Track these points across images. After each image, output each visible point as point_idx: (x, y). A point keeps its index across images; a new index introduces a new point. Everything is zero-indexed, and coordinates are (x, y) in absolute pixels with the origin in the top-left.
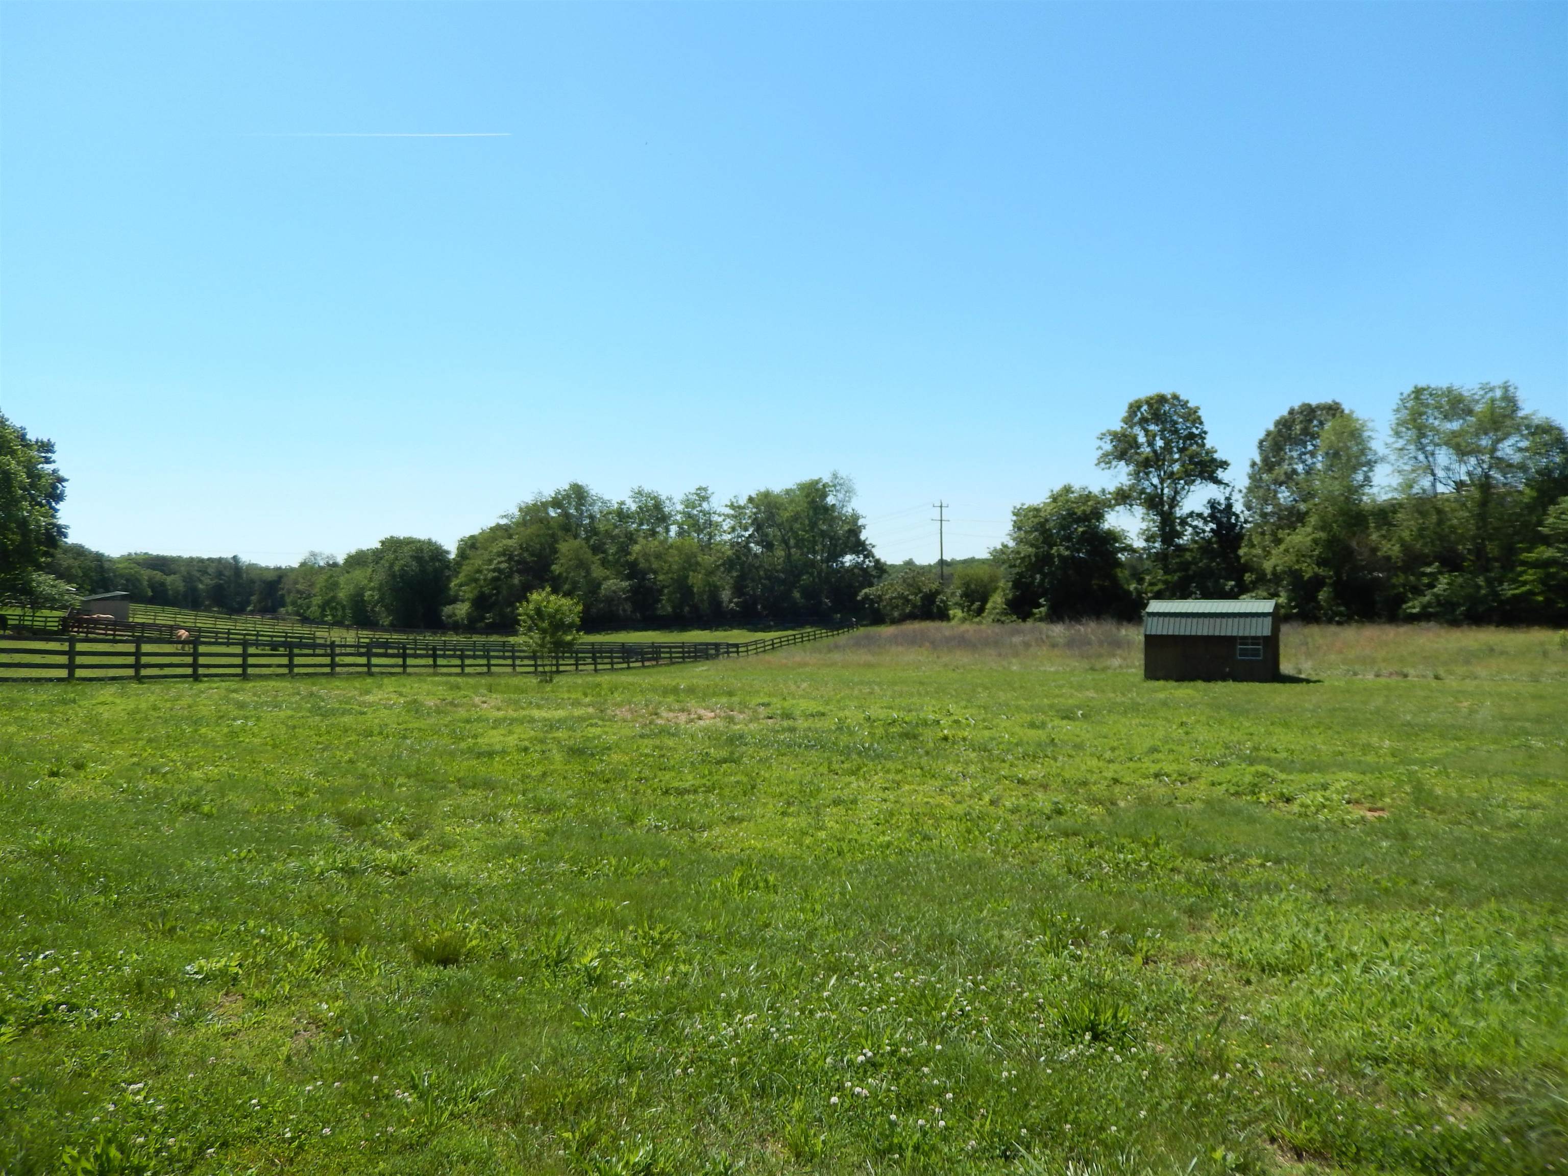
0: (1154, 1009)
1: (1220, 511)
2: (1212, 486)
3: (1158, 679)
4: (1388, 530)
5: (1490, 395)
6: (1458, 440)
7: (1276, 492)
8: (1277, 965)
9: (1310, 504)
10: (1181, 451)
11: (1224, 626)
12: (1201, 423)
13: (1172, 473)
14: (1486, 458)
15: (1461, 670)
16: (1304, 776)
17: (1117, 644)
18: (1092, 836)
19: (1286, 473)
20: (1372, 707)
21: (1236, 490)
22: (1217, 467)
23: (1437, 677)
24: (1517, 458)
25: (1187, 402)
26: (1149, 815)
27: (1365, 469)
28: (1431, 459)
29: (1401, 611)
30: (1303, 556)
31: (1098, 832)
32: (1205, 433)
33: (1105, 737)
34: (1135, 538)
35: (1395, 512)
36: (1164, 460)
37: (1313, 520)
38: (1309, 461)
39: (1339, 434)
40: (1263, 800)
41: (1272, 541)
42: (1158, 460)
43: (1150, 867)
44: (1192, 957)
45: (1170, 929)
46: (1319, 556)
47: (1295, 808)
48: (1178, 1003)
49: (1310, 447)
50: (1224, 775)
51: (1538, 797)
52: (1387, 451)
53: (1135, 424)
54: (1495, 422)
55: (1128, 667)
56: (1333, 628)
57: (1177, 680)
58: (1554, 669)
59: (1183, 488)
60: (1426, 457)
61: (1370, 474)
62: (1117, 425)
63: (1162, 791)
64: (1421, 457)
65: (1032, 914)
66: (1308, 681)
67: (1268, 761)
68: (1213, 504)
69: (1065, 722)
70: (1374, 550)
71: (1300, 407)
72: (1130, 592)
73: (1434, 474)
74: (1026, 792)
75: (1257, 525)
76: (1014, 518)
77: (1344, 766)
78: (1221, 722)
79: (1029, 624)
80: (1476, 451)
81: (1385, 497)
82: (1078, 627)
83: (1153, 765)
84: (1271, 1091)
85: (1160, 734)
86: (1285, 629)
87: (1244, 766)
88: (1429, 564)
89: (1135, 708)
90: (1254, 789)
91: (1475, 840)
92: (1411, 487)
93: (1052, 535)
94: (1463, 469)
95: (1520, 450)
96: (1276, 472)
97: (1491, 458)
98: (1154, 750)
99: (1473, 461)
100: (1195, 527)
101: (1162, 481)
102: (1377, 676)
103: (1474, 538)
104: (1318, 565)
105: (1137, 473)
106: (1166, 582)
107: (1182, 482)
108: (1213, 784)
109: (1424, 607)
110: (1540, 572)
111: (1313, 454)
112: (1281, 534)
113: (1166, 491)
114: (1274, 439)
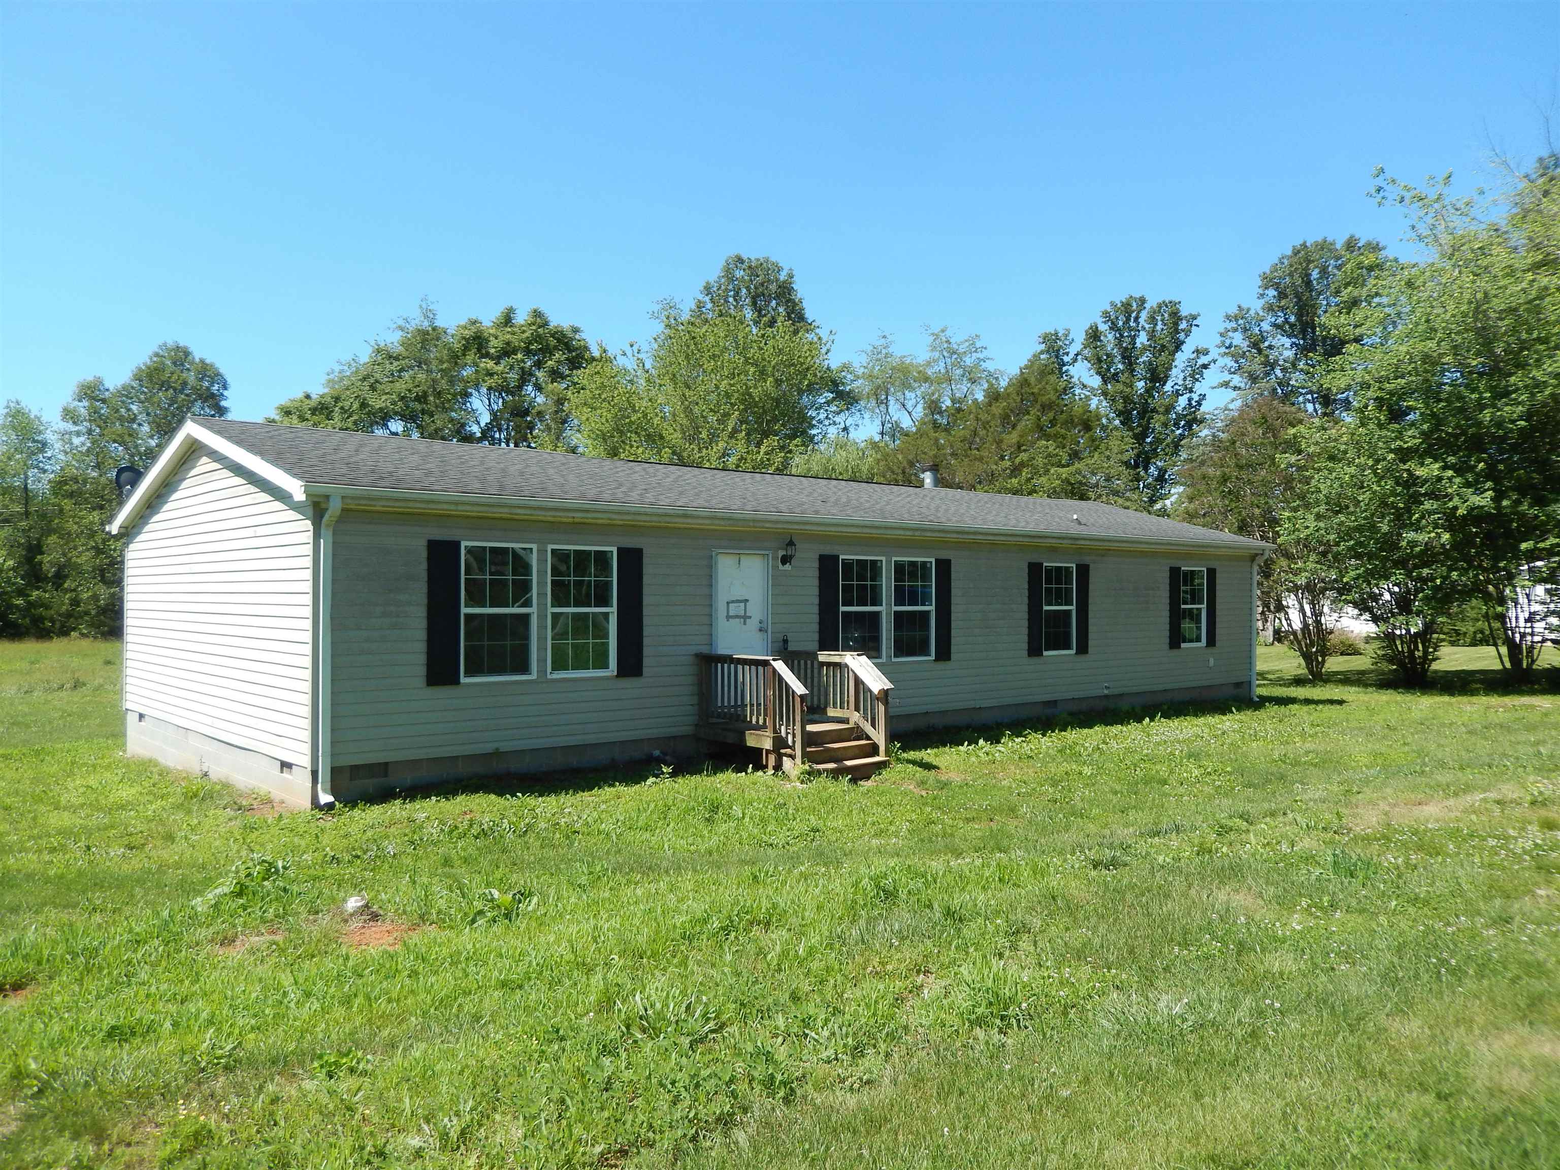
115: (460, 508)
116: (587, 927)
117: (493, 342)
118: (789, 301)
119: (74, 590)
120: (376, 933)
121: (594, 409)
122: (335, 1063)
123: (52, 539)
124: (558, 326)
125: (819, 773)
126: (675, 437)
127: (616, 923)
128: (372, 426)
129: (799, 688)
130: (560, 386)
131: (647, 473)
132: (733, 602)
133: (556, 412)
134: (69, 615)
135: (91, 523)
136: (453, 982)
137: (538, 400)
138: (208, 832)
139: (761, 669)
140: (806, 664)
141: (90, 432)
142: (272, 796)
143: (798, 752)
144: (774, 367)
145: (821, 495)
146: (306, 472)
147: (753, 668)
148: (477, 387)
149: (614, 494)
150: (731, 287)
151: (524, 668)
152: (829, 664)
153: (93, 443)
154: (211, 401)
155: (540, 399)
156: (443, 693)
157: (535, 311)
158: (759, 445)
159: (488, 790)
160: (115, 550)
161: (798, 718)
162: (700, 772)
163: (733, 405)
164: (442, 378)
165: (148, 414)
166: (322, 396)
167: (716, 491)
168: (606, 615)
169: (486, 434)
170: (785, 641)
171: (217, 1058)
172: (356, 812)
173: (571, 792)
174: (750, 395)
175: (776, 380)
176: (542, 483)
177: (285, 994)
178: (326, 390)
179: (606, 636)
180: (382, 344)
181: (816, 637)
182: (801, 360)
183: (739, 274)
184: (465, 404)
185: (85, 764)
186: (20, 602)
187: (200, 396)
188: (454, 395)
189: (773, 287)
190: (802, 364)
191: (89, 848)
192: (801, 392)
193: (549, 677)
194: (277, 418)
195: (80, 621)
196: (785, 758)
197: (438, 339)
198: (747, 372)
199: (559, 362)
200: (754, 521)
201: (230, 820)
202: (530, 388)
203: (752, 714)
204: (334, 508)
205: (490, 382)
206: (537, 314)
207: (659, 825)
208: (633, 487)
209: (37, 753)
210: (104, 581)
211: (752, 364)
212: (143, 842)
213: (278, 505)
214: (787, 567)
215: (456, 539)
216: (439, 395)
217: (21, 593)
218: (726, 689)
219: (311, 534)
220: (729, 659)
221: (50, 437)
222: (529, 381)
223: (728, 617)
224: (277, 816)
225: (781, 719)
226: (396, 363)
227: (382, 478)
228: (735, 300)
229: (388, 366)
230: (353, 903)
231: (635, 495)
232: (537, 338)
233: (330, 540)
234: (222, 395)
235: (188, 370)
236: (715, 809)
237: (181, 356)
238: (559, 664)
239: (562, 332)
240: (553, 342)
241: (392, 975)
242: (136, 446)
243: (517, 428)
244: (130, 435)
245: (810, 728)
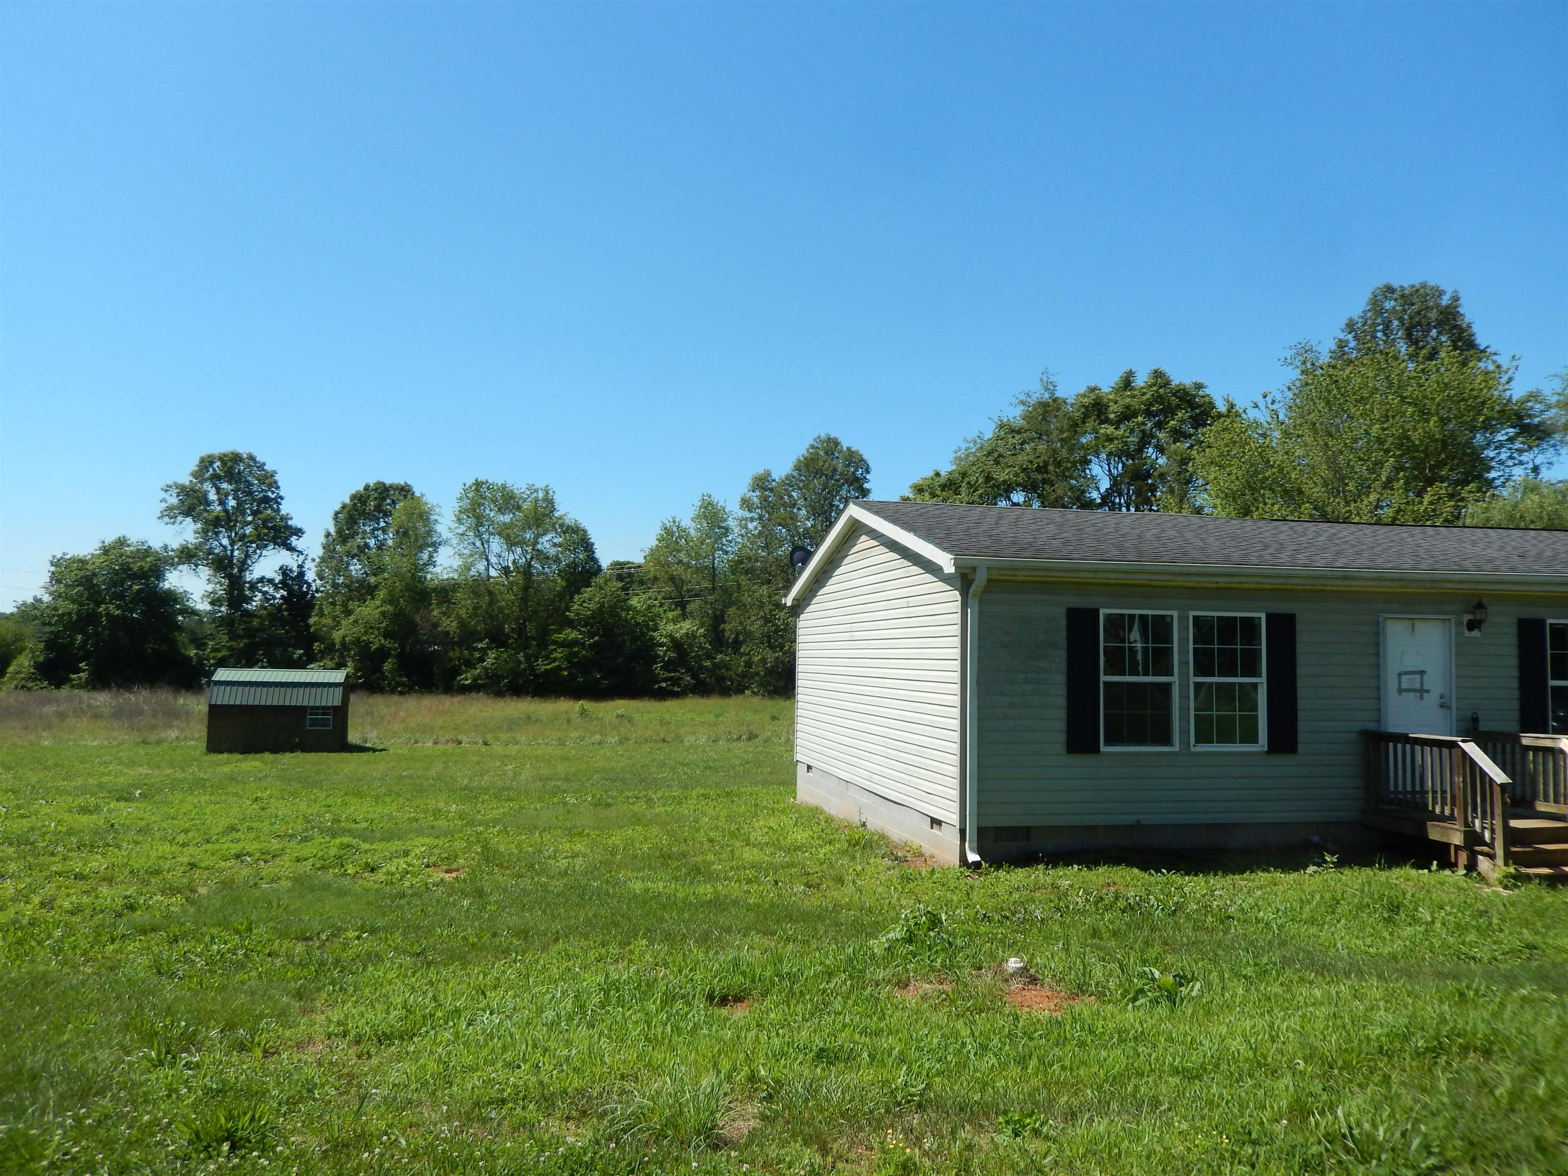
0: (287, 1103)
1: (291, 578)
2: (285, 553)
3: (222, 753)
4: (447, 608)
5: (535, 495)
6: (508, 531)
7: (348, 564)
8: (392, 1033)
9: (380, 579)
10: (254, 513)
11: (295, 696)
12: (278, 488)
13: (244, 535)
14: (529, 549)
15: (504, 736)
16: (384, 844)
17: (172, 715)
18: (175, 930)
19: (358, 546)
20: (433, 773)
21: (309, 558)
22: (293, 534)
23: (485, 744)
24: (552, 551)
25: (264, 464)
26: (236, 900)
27: (430, 549)
28: (486, 546)
29: (456, 682)
30: (371, 628)
31: (182, 924)
32: (282, 498)
33: (173, 818)
34: (199, 601)
35: (454, 591)
36: (236, 521)
37: (382, 594)
38: (381, 537)
39: (410, 515)
40: (349, 871)
41: (342, 612)
42: (229, 519)
43: (246, 955)
44: (311, 1040)
45: (282, 1015)
46: (386, 629)
47: (380, 876)
48: (310, 1091)
49: (382, 524)
50: (308, 849)
51: (578, 847)
52: (450, 535)
53: (206, 480)
54: (537, 520)
55: (186, 738)
56: (395, 698)
57: (243, 753)
58: (575, 734)
59: (255, 552)
60: (483, 544)
61: (435, 555)
62: (185, 479)
63: (245, 872)
64: (478, 543)
65: (126, 1027)
66: (374, 750)
67: (349, 832)
68: (284, 571)
69: (122, 804)
70: (435, 625)
71: (375, 484)
72: (191, 659)
73: (487, 560)
74: (86, 888)
75: (328, 595)
76: (53, 569)
77: (419, 832)
78: (294, 794)
79: (65, 691)
80: (521, 543)
81: (446, 577)
82: (127, 695)
83: (232, 845)
84: (415, 1156)
85: (235, 810)
86: (353, 698)
87: (328, 839)
88: (481, 640)
89: (197, 785)
90: (340, 861)
91: (537, 889)
92: (469, 569)
93: (99, 592)
94: (511, 558)
95: (555, 545)
96: (349, 544)
97: (533, 549)
98: (233, 829)
99: (519, 550)
100: (265, 593)
101: (232, 543)
102: (436, 743)
103: (518, 618)
104: (385, 638)
105: (205, 532)
106: (230, 648)
107: (254, 545)
108: (298, 860)
109: (475, 679)
110: (566, 651)
111: (384, 531)
112: (351, 605)
113: (236, 553)
114: (349, 512)
115: (1099, 575)
116: (1261, 1023)
117: (1113, 407)
118: (1455, 327)
119: (748, 654)
120: (1036, 996)
121: (1221, 467)
122: (1019, 1121)
123: (732, 610)
124: (1180, 384)
125: (1528, 878)
126: (1317, 492)
127: (1295, 1022)
128: (995, 498)
129: (1499, 776)
130: (1183, 446)
131: (1295, 532)
132: (1406, 673)
133: (1179, 473)
134: (744, 675)
135: (761, 595)
136: (1125, 1061)
137: (1160, 461)
138: (871, 878)
139: (1445, 751)
140: (1504, 748)
141: (761, 518)
142: (924, 850)
143: (1499, 851)
144: (1438, 405)
145: (1515, 548)
146: (954, 546)
147: (1435, 749)
148: (1097, 454)
149: (1261, 557)
150: (1379, 321)
151: (1166, 739)
152: (1536, 749)
153: (763, 527)
154: (857, 485)
155: (1162, 461)
156: (1082, 761)
157: (1156, 372)
158: (1420, 494)
159: (1130, 863)
160: (779, 619)
161: (1498, 810)
162: (1369, 864)
163: (1387, 451)
164: (1062, 446)
165: (805, 499)
166: (950, 473)
167: (1380, 548)
168: (1255, 686)
169: (1106, 500)
170: (1475, 720)
171: (911, 1095)
172: (1002, 874)
173: (1220, 873)
174: (1408, 438)
175: (1442, 419)
176: (1181, 547)
177: (964, 1044)
178: (954, 467)
179: (1255, 708)
180: (1005, 420)
181: (1516, 715)
182: (1475, 393)
183: (1389, 305)
184: (1084, 471)
185: (766, 808)
186: (707, 663)
187: (847, 481)
188: (1074, 463)
189: (1433, 315)
190: (1476, 397)
191: (776, 883)
192: (1473, 429)
193: (1192, 749)
194: (911, 496)
195: (752, 681)
196: (1480, 857)
197: (1058, 409)
198: (1403, 414)
199: (1182, 421)
200: (1432, 581)
201: (889, 869)
202: (1151, 450)
203: (1435, 802)
204: (980, 579)
205: (1111, 447)
206: (1158, 374)
207: (1328, 919)
208: (1282, 547)
209: (728, 794)
210: (772, 647)
211: (1410, 403)
212: (818, 881)
213: (928, 577)
214: (1476, 633)
215: (1093, 606)
216: (1058, 464)
217: (709, 657)
218: (1400, 772)
219: (959, 603)
220: (1404, 739)
221: (732, 523)
222: (1149, 443)
223: (1401, 691)
224: (930, 869)
225: (1475, 810)
226: (1018, 437)
227: (1023, 549)
228: (1385, 334)
229: (1010, 440)
230: (1013, 964)
231: (1284, 557)
232: (1159, 399)
233: (977, 609)
234: (865, 478)
235: (837, 458)
236: (1395, 908)
237: (831, 445)
238: (1203, 737)
239: (1184, 390)
240: (1174, 401)
241: (1061, 1042)
242: (797, 527)
243: (1138, 493)
244: (792, 518)
245: (1514, 823)
